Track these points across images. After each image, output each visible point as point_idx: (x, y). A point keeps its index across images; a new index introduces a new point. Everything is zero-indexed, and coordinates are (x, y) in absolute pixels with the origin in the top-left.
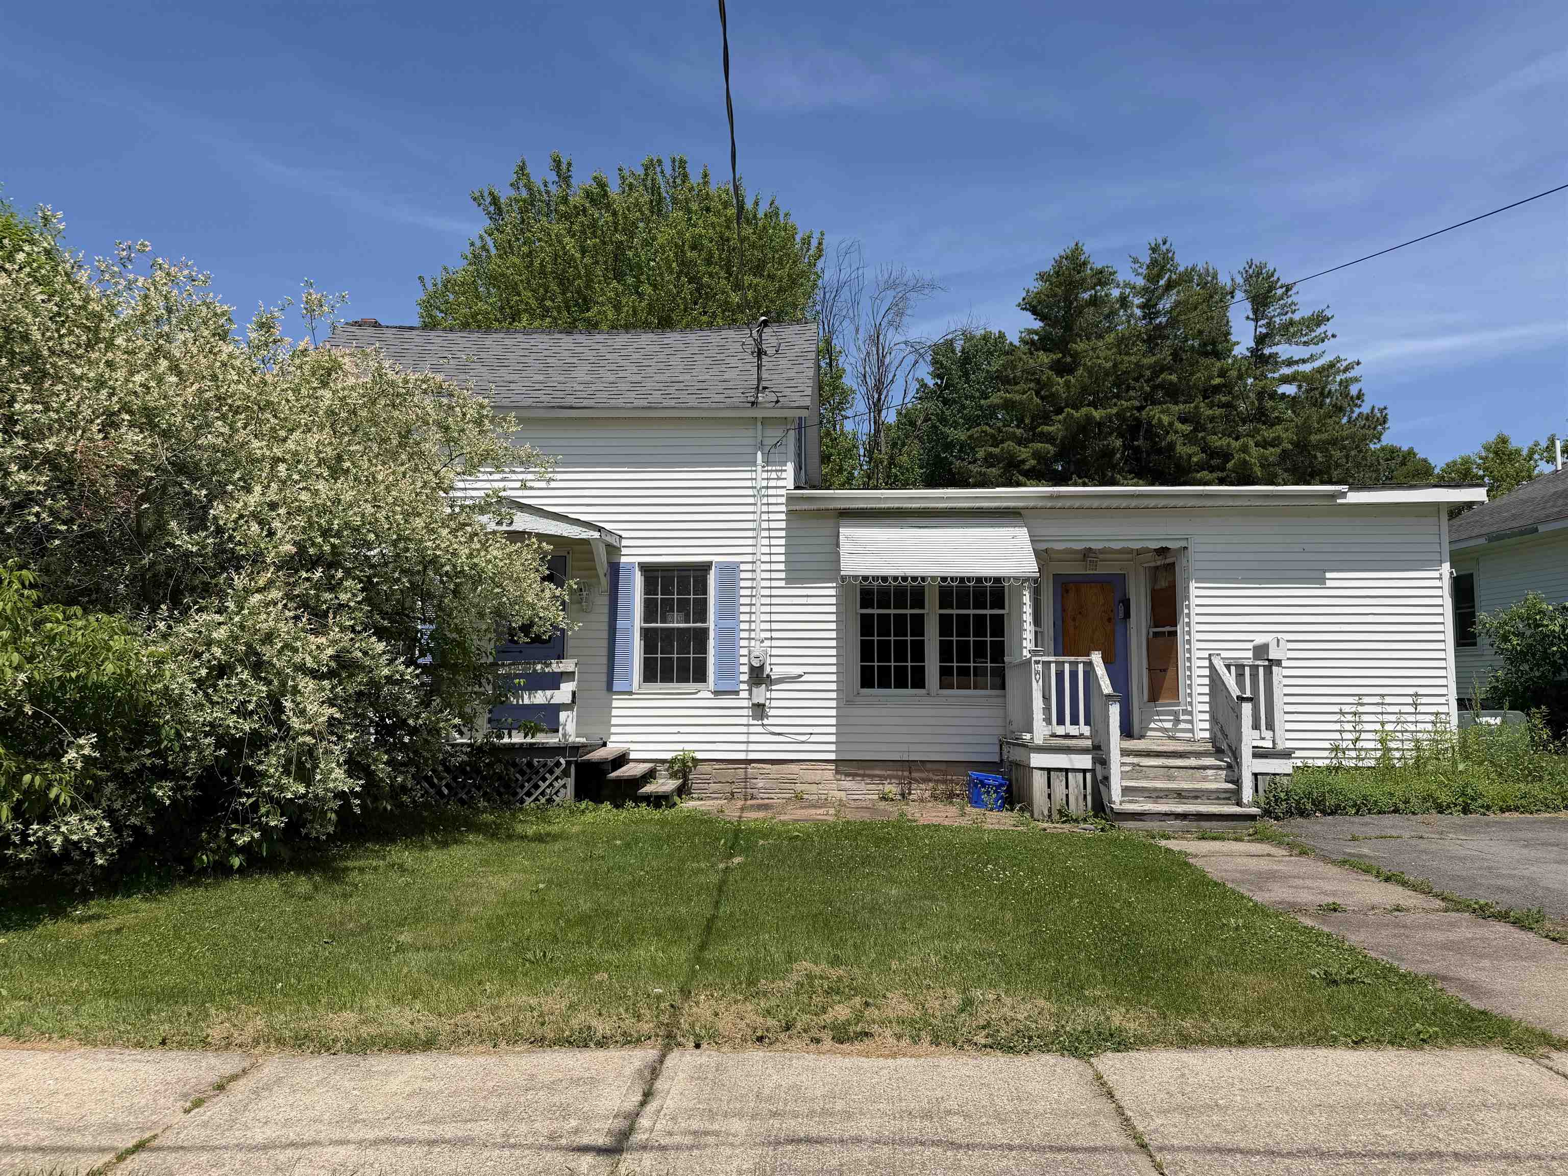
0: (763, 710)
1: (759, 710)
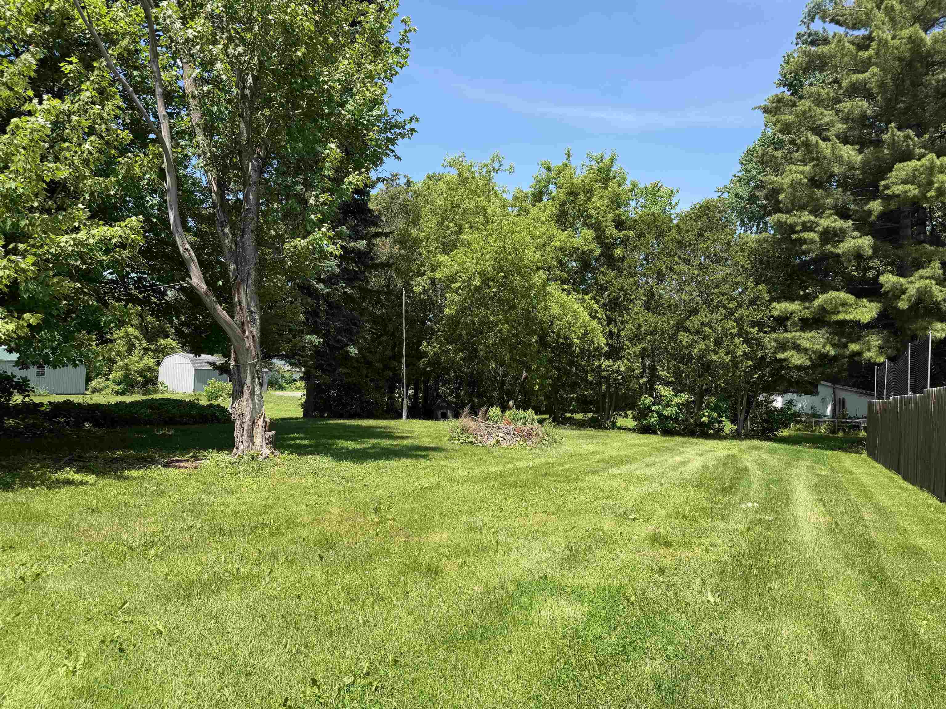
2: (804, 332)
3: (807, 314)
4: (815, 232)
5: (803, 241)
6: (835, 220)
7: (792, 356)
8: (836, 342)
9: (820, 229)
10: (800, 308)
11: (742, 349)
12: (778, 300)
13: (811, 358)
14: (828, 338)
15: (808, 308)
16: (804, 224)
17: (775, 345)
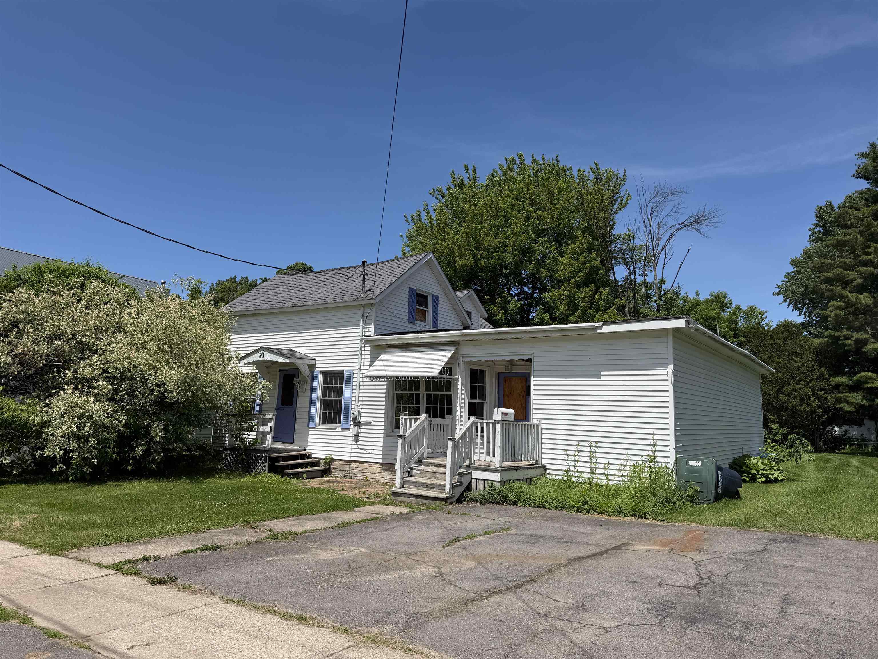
0: (357, 438)
1: (356, 437)
2: (850, 393)
3: (850, 383)
4: (852, 340)
5: (846, 345)
6: (862, 334)
7: (845, 406)
8: (869, 397)
9: (854, 339)
10: (847, 380)
11: (815, 403)
12: (833, 376)
13: (855, 407)
14: (864, 396)
15: (851, 380)
16: (844, 336)
17: (834, 400)
